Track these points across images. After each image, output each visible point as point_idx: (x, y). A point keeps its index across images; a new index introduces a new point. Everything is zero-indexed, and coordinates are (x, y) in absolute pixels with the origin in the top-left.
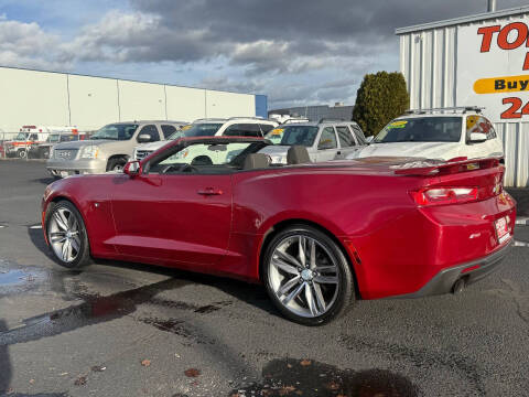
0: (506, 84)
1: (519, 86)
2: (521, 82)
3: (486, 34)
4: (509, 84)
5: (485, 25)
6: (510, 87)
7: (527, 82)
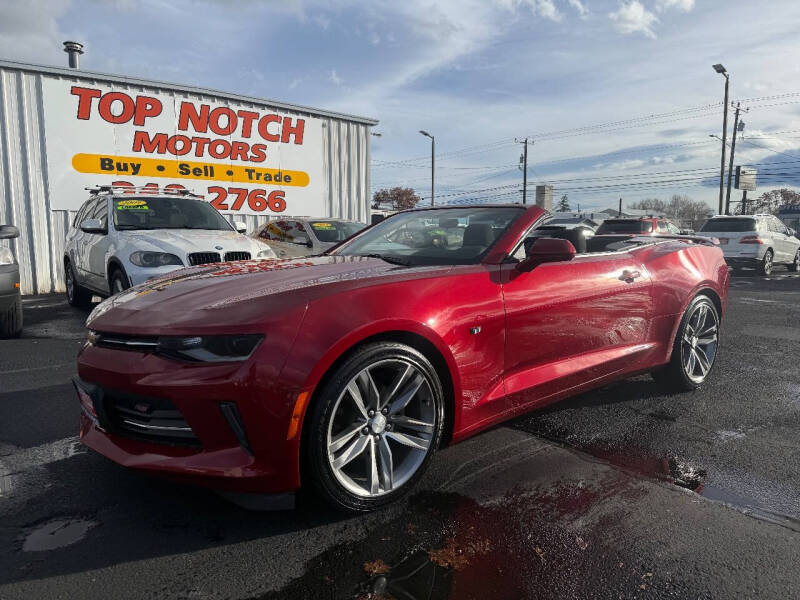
0: (114, 164)
1: (131, 169)
2: (132, 165)
3: (85, 97)
4: (119, 165)
5: (79, 84)
6: (119, 169)
7: (139, 166)
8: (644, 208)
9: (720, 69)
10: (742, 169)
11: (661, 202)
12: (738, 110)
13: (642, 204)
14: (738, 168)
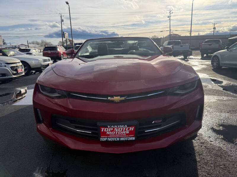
8: (33, 44)
9: (67, 3)
10: (65, 33)
11: (38, 42)
12: (61, 16)
13: (32, 42)
14: (64, 32)
